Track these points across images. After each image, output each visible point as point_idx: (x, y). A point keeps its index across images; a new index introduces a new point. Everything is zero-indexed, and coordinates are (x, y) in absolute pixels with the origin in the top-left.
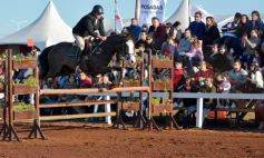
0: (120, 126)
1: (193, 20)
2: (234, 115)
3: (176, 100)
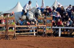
0: (38, 36)
1: (58, 7)
2: (69, 33)
3: (53, 29)
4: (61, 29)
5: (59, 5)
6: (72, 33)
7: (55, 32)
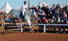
0: (25, 32)
1: (43, 6)
2: (53, 29)
3: (39, 26)
4: (46, 26)
5: (44, 5)
6: (56, 29)
7: (40, 28)
